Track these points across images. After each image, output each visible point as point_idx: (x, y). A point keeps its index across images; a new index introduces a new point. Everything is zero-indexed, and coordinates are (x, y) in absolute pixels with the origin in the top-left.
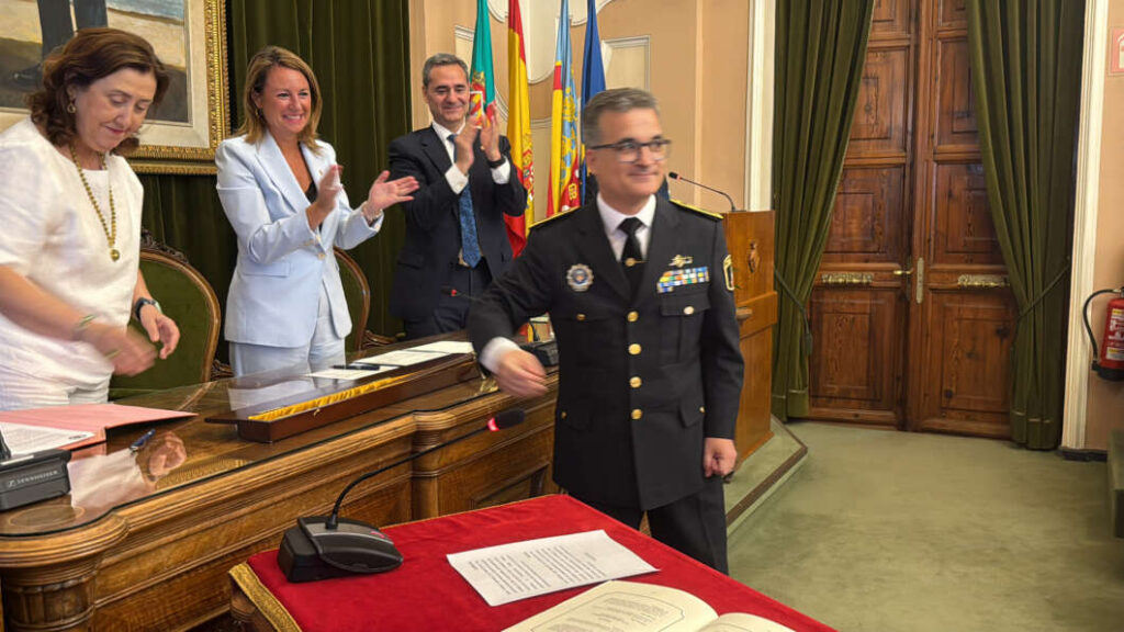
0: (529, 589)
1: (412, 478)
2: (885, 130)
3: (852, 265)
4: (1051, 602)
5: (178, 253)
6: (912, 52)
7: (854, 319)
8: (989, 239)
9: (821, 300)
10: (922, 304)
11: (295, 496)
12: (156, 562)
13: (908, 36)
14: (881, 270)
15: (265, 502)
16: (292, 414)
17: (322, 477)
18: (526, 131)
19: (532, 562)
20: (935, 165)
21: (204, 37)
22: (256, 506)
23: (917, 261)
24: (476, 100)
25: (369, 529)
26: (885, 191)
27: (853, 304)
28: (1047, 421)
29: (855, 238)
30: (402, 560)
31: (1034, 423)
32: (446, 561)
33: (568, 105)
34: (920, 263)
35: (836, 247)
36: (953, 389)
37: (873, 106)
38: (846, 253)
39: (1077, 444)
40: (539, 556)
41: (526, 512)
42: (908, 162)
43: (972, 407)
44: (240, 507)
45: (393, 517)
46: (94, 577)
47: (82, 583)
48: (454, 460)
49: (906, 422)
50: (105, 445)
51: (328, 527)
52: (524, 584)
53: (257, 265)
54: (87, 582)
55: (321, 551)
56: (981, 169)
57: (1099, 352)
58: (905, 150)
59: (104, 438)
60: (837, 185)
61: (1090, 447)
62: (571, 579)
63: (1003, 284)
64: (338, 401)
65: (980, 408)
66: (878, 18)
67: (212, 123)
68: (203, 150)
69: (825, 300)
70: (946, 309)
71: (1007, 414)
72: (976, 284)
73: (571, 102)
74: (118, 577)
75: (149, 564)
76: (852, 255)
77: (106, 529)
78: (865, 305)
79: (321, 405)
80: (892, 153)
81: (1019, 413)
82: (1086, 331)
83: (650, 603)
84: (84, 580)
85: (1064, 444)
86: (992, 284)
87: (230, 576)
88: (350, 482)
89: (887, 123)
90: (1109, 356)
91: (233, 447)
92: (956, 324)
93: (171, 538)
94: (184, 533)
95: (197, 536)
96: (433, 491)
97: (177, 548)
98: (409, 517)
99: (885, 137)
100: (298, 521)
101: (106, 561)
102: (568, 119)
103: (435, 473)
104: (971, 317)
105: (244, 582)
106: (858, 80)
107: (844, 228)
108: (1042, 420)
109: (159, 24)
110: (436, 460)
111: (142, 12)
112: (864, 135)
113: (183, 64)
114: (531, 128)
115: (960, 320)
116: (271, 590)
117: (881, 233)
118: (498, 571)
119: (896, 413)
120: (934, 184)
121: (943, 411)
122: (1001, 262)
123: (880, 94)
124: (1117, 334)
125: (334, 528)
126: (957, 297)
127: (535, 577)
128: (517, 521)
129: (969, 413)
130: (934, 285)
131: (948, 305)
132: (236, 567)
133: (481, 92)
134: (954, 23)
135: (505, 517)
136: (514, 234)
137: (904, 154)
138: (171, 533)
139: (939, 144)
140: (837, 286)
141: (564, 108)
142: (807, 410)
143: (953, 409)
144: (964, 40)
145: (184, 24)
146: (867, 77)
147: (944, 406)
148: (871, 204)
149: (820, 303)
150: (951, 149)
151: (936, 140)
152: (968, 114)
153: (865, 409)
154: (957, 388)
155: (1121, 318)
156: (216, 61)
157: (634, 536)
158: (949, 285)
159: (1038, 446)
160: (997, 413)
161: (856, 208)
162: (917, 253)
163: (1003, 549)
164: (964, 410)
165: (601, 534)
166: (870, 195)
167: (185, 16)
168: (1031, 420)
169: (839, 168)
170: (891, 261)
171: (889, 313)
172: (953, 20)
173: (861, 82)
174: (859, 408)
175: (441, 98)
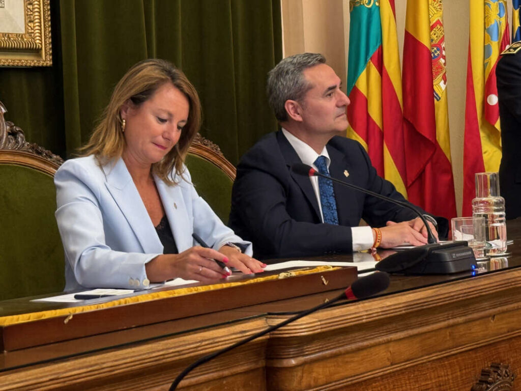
68: (17, 35)
110: (295, 381)
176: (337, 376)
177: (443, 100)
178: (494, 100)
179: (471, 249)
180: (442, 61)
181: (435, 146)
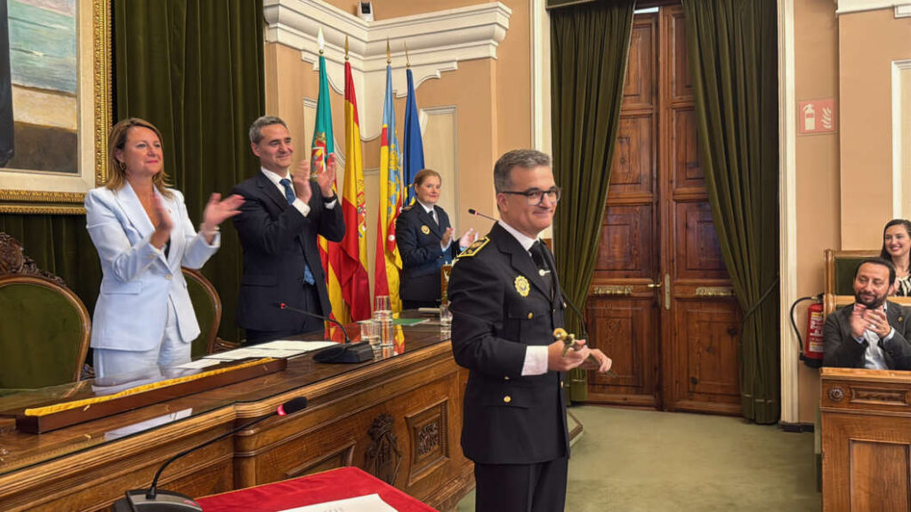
1: (234, 458)
2: (636, 177)
3: (615, 280)
5: (57, 278)
6: (654, 120)
7: (619, 322)
8: (717, 259)
9: (594, 308)
10: (670, 309)
11: (130, 473)
13: (651, 107)
14: (638, 284)
15: (103, 479)
18: (359, 177)
20: (674, 203)
21: (93, 106)
22: (96, 481)
23: (664, 276)
24: (318, 154)
25: (183, 499)
26: (639, 223)
27: (619, 311)
28: (769, 401)
29: (618, 259)
31: (761, 403)
33: (393, 157)
34: (667, 277)
35: (603, 266)
36: (697, 377)
37: (627, 159)
38: (612, 271)
39: (793, 419)
41: (317, 482)
42: (655, 202)
43: (713, 391)
45: (219, 488)
48: (270, 442)
49: (663, 404)
51: (148, 497)
56: (708, 207)
57: (804, 346)
58: (652, 192)
60: (602, 219)
61: (802, 421)
63: (730, 294)
65: (719, 391)
66: (627, 93)
67: (98, 173)
69: (598, 308)
70: (688, 313)
71: (739, 395)
72: (710, 294)
73: (396, 157)
76: (616, 272)
78: (628, 311)
80: (642, 194)
81: (748, 396)
82: (794, 330)
85: (782, 419)
86: (722, 294)
90: (811, 349)
92: (696, 325)
95: (42, 507)
96: (251, 468)
98: (230, 487)
99: (637, 183)
100: (126, 493)
102: (393, 168)
103: (253, 453)
104: (708, 320)
106: (614, 140)
107: (609, 252)
108: (766, 400)
109: (55, 96)
110: (253, 443)
111: (42, 87)
112: (621, 182)
113: (75, 128)
114: (364, 175)
115: (698, 322)
117: (637, 256)
119: (655, 396)
120: (674, 217)
121: (691, 395)
122: (727, 277)
123: (633, 149)
124: (816, 331)
125: (153, 498)
126: (696, 304)
128: (311, 490)
129: (712, 396)
130: (678, 295)
131: (689, 310)
134: (685, 97)
135: (302, 487)
136: (350, 258)
137: (651, 195)
139: (677, 187)
140: (606, 296)
141: (389, 160)
142: (586, 395)
143: (699, 393)
144: (692, 109)
145: (76, 96)
146: (621, 137)
147: (691, 389)
148: (628, 233)
149: (593, 310)
150: (686, 191)
151: (674, 184)
152: (697, 165)
153: (632, 394)
154: (700, 375)
155: (818, 320)
156: (102, 125)
157: (402, 498)
158: (690, 295)
159: (764, 422)
160: (732, 396)
161: (618, 236)
162: (665, 271)
163: (731, 504)
164: (707, 393)
165: (376, 497)
166: (628, 227)
167: (78, 90)
168: (757, 400)
169: (602, 205)
170: (646, 277)
171: (646, 317)
172: (683, 95)
173: (617, 140)
174: (627, 393)
175: (274, 149)
176: (282, 437)
177: (364, 236)
178: (392, 238)
179: (371, 346)
180: (363, 215)
181: (358, 263)
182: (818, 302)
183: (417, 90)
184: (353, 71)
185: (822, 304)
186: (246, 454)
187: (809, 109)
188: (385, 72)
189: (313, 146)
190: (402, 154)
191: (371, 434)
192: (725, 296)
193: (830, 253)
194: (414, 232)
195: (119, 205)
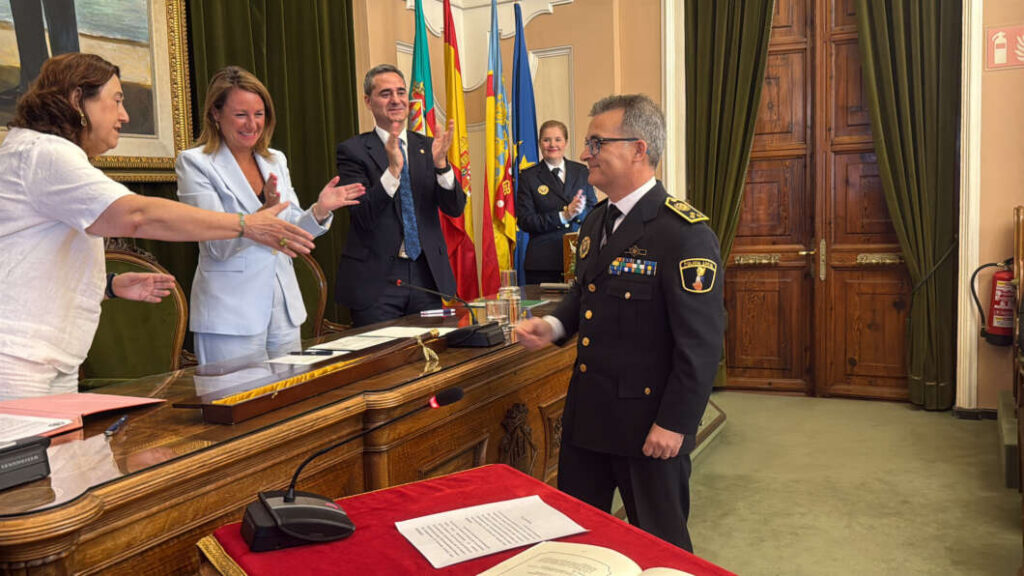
0: (471, 552)
1: (366, 454)
2: (786, 124)
3: (761, 247)
4: (949, 549)
5: (147, 254)
6: (809, 55)
7: (764, 296)
8: (883, 221)
9: (734, 280)
10: (826, 280)
11: (256, 472)
12: (130, 537)
13: (805, 40)
14: (787, 252)
15: (229, 479)
16: (251, 398)
17: (280, 455)
18: (463, 134)
19: (474, 527)
20: (833, 155)
21: (167, 57)
22: (220, 483)
23: (819, 242)
24: (416, 107)
25: (323, 501)
26: (789, 179)
27: (763, 283)
28: (942, 384)
29: (763, 223)
30: (354, 529)
31: (931, 386)
32: (395, 528)
33: (500, 109)
34: (823, 244)
35: (746, 231)
36: (856, 358)
37: (775, 104)
38: (755, 237)
39: (970, 404)
40: (479, 520)
41: (466, 481)
42: (809, 153)
43: (874, 374)
44: (206, 484)
45: (347, 490)
46: (74, 552)
47: (62, 559)
48: (402, 435)
49: (814, 389)
50: (82, 431)
51: (286, 500)
52: (465, 547)
53: (217, 261)
54: (66, 557)
55: (279, 522)
56: (874, 158)
57: (986, 320)
58: (805, 140)
59: (81, 425)
60: (745, 175)
61: (982, 407)
62: (509, 542)
63: (898, 261)
64: (294, 384)
65: (881, 374)
66: (776, 24)
67: (177, 134)
68: (169, 159)
69: (738, 280)
70: (846, 284)
71: (905, 378)
72: (874, 261)
73: (503, 107)
74: (93, 552)
75: (123, 539)
76: (761, 238)
77: (83, 507)
78: (775, 283)
79: (278, 389)
80: (794, 145)
81: (916, 378)
82: (974, 302)
83: (581, 561)
84: (64, 555)
85: (958, 405)
86: (888, 261)
87: (198, 547)
88: (307, 457)
89: (788, 119)
90: (996, 323)
91: (199, 430)
92: (857, 298)
93: (143, 514)
94: (154, 509)
95: (167, 512)
96: (383, 464)
97: (149, 523)
98: (361, 488)
99: (788, 132)
100: (259, 496)
101: (83, 538)
102: (500, 122)
103: (384, 448)
104: (870, 291)
105: (210, 553)
106: (762, 80)
107: (753, 215)
108: (938, 383)
109: (127, 46)
110: (385, 435)
112: (768, 130)
113: (149, 83)
114: (467, 131)
115: (860, 294)
116: (235, 559)
117: (786, 218)
118: (441, 536)
119: (805, 380)
120: (833, 173)
121: (848, 378)
122: (895, 241)
123: (781, 94)
124: (1002, 303)
125: (292, 501)
126: (856, 274)
127: (476, 540)
128: (460, 490)
129: (873, 379)
130: (836, 263)
131: (849, 281)
132: (204, 539)
133: (421, 101)
134: (847, 28)
135: (450, 487)
136: (458, 230)
137: (804, 146)
138: (144, 509)
139: (836, 136)
140: (748, 267)
141: (496, 113)
142: (724, 380)
143: (857, 376)
144: (855, 42)
145: (149, 46)
146: (768, 78)
147: (849, 372)
148: (776, 192)
149: (732, 282)
150: (847, 140)
151: (833, 132)
152: (861, 109)
153: (778, 378)
154: (860, 357)
155: (1005, 289)
156: (179, 79)
157: (566, 500)
158: (848, 264)
159: (934, 407)
160: (897, 378)
161: (763, 195)
162: (820, 234)
163: (905, 502)
164: (867, 376)
165: (536, 499)
166: (775, 184)
167: (150, 39)
168: (928, 383)
169: (746, 160)
170: (797, 243)
171: (795, 289)
172: (844, 24)
173: (764, 83)
174: (772, 377)
175: (385, 101)
176: (413, 430)
178: (502, 203)
179: (501, 328)
180: (468, 178)
181: (463, 234)
182: (1006, 269)
183: (527, 25)
184: (453, 9)
185: (1011, 271)
186: (376, 449)
187: (1000, 38)
188: (490, 8)
189: (410, 98)
190: (510, 104)
191: (504, 426)
192: (893, 264)
193: (1022, 211)
194: (529, 193)
195: (215, 170)
